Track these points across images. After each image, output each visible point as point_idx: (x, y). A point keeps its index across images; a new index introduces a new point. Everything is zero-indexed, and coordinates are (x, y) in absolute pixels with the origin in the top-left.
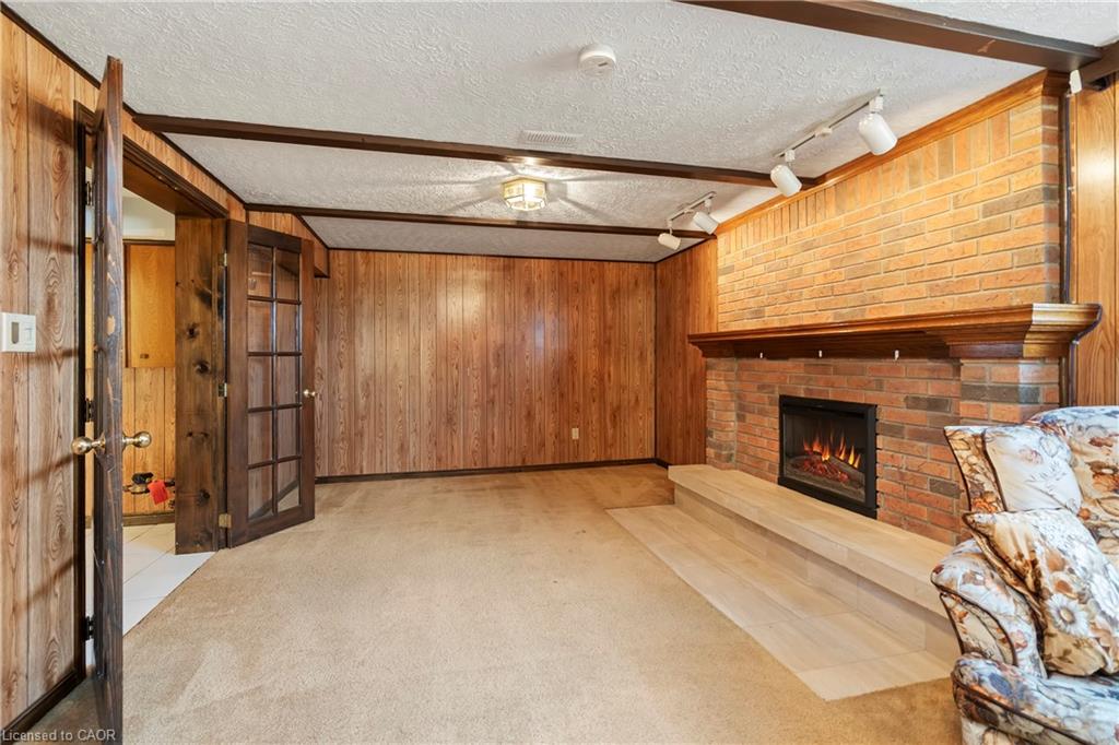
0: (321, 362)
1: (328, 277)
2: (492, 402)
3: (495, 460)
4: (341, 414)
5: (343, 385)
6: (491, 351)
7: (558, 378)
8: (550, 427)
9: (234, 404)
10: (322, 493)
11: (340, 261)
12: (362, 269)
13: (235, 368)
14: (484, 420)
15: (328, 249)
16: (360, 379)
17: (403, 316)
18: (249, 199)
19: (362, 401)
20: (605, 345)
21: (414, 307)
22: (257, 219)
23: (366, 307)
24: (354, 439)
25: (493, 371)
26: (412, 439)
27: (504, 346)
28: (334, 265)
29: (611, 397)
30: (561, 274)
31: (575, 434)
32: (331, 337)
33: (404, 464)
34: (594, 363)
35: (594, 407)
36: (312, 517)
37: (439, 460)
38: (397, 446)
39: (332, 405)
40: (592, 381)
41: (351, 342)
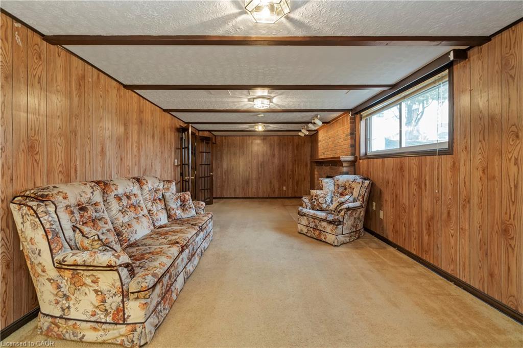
0: (214, 167)
1: (215, 143)
2: (260, 178)
3: (260, 195)
4: (219, 181)
5: (219, 173)
6: (260, 163)
7: (279, 171)
8: (277, 186)
9: (197, 176)
10: (214, 200)
11: (219, 139)
12: (224, 141)
13: (197, 168)
14: (257, 183)
15: (216, 136)
16: (224, 170)
17: (235, 154)
18: (199, 129)
19: (224, 177)
20: (294, 162)
21: (238, 151)
22: (201, 134)
23: (225, 152)
24: (222, 187)
25: (260, 169)
26: (237, 188)
27: (263, 162)
28: (217, 140)
29: (296, 177)
30: (280, 140)
31: (285, 188)
32: (216, 159)
33: (235, 195)
34: (290, 167)
35: (291, 180)
36: (212, 204)
37: (245, 194)
38: (233, 190)
39: (217, 178)
40: (290, 172)
41: (221, 161)
